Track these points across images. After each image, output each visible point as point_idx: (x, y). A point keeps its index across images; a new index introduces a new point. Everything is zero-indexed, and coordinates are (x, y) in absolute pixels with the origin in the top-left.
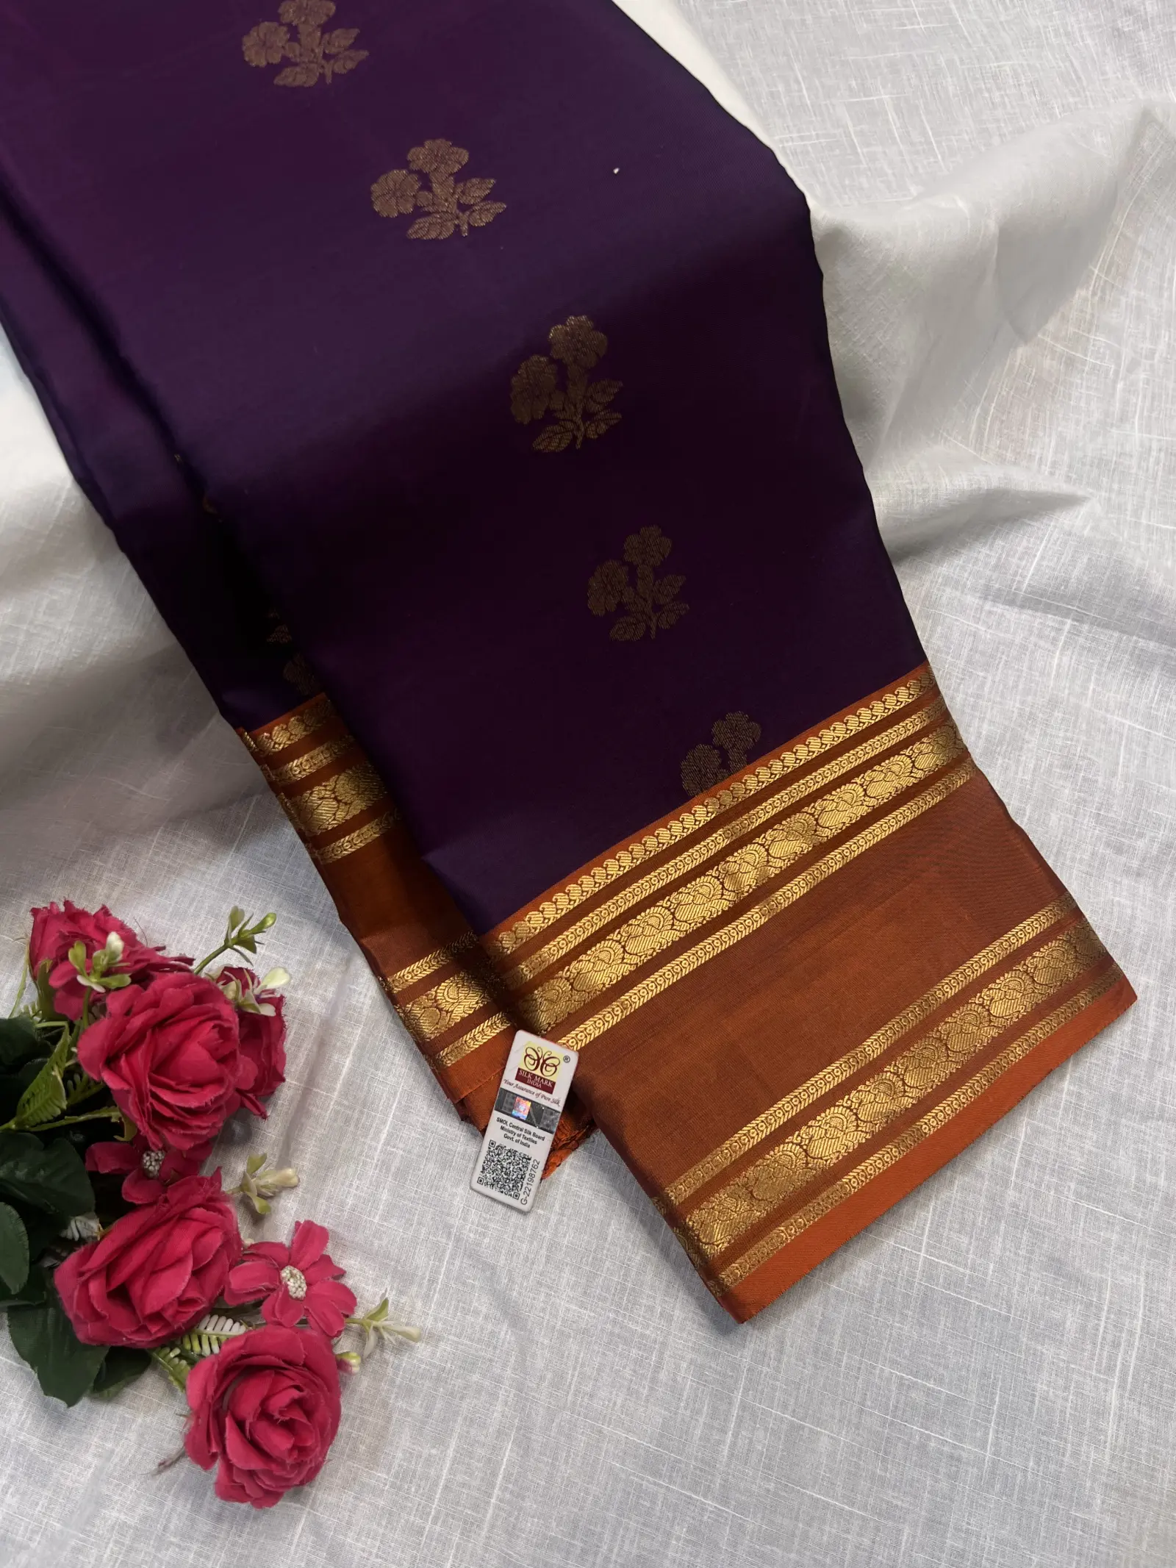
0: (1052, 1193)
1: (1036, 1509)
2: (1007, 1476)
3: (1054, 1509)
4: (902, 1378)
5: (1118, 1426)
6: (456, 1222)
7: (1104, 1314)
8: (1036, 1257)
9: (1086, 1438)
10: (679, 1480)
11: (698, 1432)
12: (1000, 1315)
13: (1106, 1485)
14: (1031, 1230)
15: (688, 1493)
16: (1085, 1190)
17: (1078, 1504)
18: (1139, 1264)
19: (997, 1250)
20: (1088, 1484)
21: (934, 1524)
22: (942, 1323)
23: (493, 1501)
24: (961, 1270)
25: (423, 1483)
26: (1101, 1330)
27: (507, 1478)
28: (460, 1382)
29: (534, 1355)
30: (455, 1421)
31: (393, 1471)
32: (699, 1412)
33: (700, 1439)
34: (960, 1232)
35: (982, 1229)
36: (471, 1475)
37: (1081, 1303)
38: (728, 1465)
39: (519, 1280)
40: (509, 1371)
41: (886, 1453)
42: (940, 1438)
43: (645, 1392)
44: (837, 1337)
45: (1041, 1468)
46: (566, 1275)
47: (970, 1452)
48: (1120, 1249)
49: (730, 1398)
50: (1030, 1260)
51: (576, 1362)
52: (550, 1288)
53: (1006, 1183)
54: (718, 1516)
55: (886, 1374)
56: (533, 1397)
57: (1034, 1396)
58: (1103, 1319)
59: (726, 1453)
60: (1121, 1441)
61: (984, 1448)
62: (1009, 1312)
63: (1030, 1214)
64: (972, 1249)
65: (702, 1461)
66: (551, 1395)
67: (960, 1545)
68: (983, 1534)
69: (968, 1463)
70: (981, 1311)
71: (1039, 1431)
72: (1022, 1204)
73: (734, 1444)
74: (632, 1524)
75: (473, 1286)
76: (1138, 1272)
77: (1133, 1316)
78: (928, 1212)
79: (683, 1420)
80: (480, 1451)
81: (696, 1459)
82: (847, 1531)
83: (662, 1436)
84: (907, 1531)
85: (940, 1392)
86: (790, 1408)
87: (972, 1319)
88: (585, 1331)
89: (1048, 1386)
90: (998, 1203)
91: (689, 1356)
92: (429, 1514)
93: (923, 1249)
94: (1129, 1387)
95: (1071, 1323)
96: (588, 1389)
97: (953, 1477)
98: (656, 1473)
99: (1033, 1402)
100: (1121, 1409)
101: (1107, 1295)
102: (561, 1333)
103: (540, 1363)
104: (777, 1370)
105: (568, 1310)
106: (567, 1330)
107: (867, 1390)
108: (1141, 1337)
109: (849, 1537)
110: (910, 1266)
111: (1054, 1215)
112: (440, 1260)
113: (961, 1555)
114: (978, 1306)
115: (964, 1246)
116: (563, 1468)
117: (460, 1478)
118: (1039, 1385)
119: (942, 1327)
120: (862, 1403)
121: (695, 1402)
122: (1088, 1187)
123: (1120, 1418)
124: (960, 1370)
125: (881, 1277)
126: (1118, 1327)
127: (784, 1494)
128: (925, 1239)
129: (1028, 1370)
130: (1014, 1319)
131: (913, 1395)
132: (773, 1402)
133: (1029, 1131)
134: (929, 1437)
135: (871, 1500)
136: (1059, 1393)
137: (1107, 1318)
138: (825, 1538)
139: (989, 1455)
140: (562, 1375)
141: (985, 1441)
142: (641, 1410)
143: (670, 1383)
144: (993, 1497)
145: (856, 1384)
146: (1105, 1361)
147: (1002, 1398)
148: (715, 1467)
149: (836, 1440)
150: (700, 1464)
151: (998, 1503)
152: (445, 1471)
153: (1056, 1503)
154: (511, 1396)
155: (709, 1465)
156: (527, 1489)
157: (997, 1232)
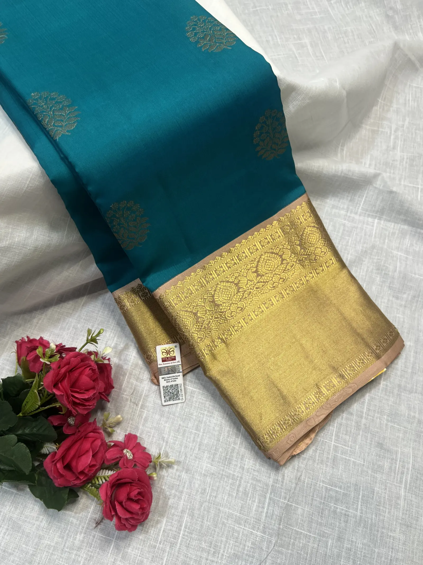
0: (378, 420)
1: (376, 533)
2: (365, 521)
3: (382, 533)
4: (327, 487)
5: (404, 502)
6: (166, 436)
7: (398, 463)
8: (373, 443)
9: (393, 507)
10: (248, 526)
11: (254, 508)
12: (361, 464)
13: (401, 523)
14: (371, 433)
15: (251, 530)
16: (390, 419)
17: (391, 531)
18: (410, 444)
19: (359, 440)
20: (395, 523)
21: (340, 538)
23: (181, 535)
25: (156, 530)
26: (397, 468)
27: (185, 527)
29: (194, 483)
30: (167, 507)
32: (254, 501)
33: (255, 511)
34: (346, 434)
35: (354, 434)
36: (173, 527)
37: (390, 459)
38: (265, 520)
39: (189, 456)
40: (185, 489)
41: (322, 514)
42: (340, 508)
43: (235, 495)
44: (303, 473)
46: (206, 454)
47: (352, 513)
48: (403, 439)
49: (265, 496)
51: (210, 485)
52: (200, 459)
53: (362, 417)
54: (262, 538)
55: (321, 486)
56: (195, 498)
57: (374, 492)
58: (398, 464)
59: (264, 515)
60: (406, 506)
61: (357, 511)
62: (364, 462)
63: (371, 428)
64: (350, 440)
66: (201, 497)
67: (349, 546)
68: (357, 542)
69: (351, 517)
70: (354, 463)
71: (376, 504)
72: (368, 424)
73: (267, 512)
74: (232, 542)
76: (410, 447)
77: (408, 463)
78: (334, 428)
79: (249, 504)
80: (176, 518)
81: (254, 518)
82: (309, 542)
83: (241, 510)
84: (330, 542)
85: (341, 492)
86: (287, 499)
87: (351, 465)
88: (213, 474)
89: (379, 489)
90: (359, 424)
91: (250, 481)
92: (158, 541)
93: (333, 441)
94: (408, 488)
95: (387, 465)
96: (215, 495)
97: (346, 522)
98: (240, 524)
99: (373, 494)
100: (405, 496)
101: (399, 456)
102: (205, 475)
104: (282, 485)
105: (207, 467)
106: (206, 474)
107: (315, 492)
108: (411, 471)
109: (310, 544)
110: (329, 447)
111: (379, 428)
112: (160, 450)
113: (350, 549)
114: (353, 461)
115: (347, 440)
116: (205, 522)
117: (169, 527)
118: (376, 489)
119: (340, 469)
120: (313, 496)
121: (253, 498)
122: (391, 418)
123: (405, 499)
124: (348, 483)
125: (318, 451)
126: (404, 467)
127: (285, 529)
128: (333, 437)
129: (372, 483)
130: (366, 465)
131: (331, 493)
132: (281, 497)
133: (369, 398)
134: (337, 508)
135: (317, 531)
136: (384, 491)
137: (399, 464)
138: (301, 545)
139: (359, 514)
140: (205, 490)
141: (357, 509)
142: (233, 501)
143: (244, 491)
144: (361, 529)
145: (310, 490)
146: (399, 479)
147: (363, 493)
148: (260, 521)
149: (303, 509)
150: (255, 520)
151: (362, 531)
152: (163, 525)
153: (383, 530)
154: (186, 498)
155: (258, 520)
156: (194, 531)
157: (359, 434)
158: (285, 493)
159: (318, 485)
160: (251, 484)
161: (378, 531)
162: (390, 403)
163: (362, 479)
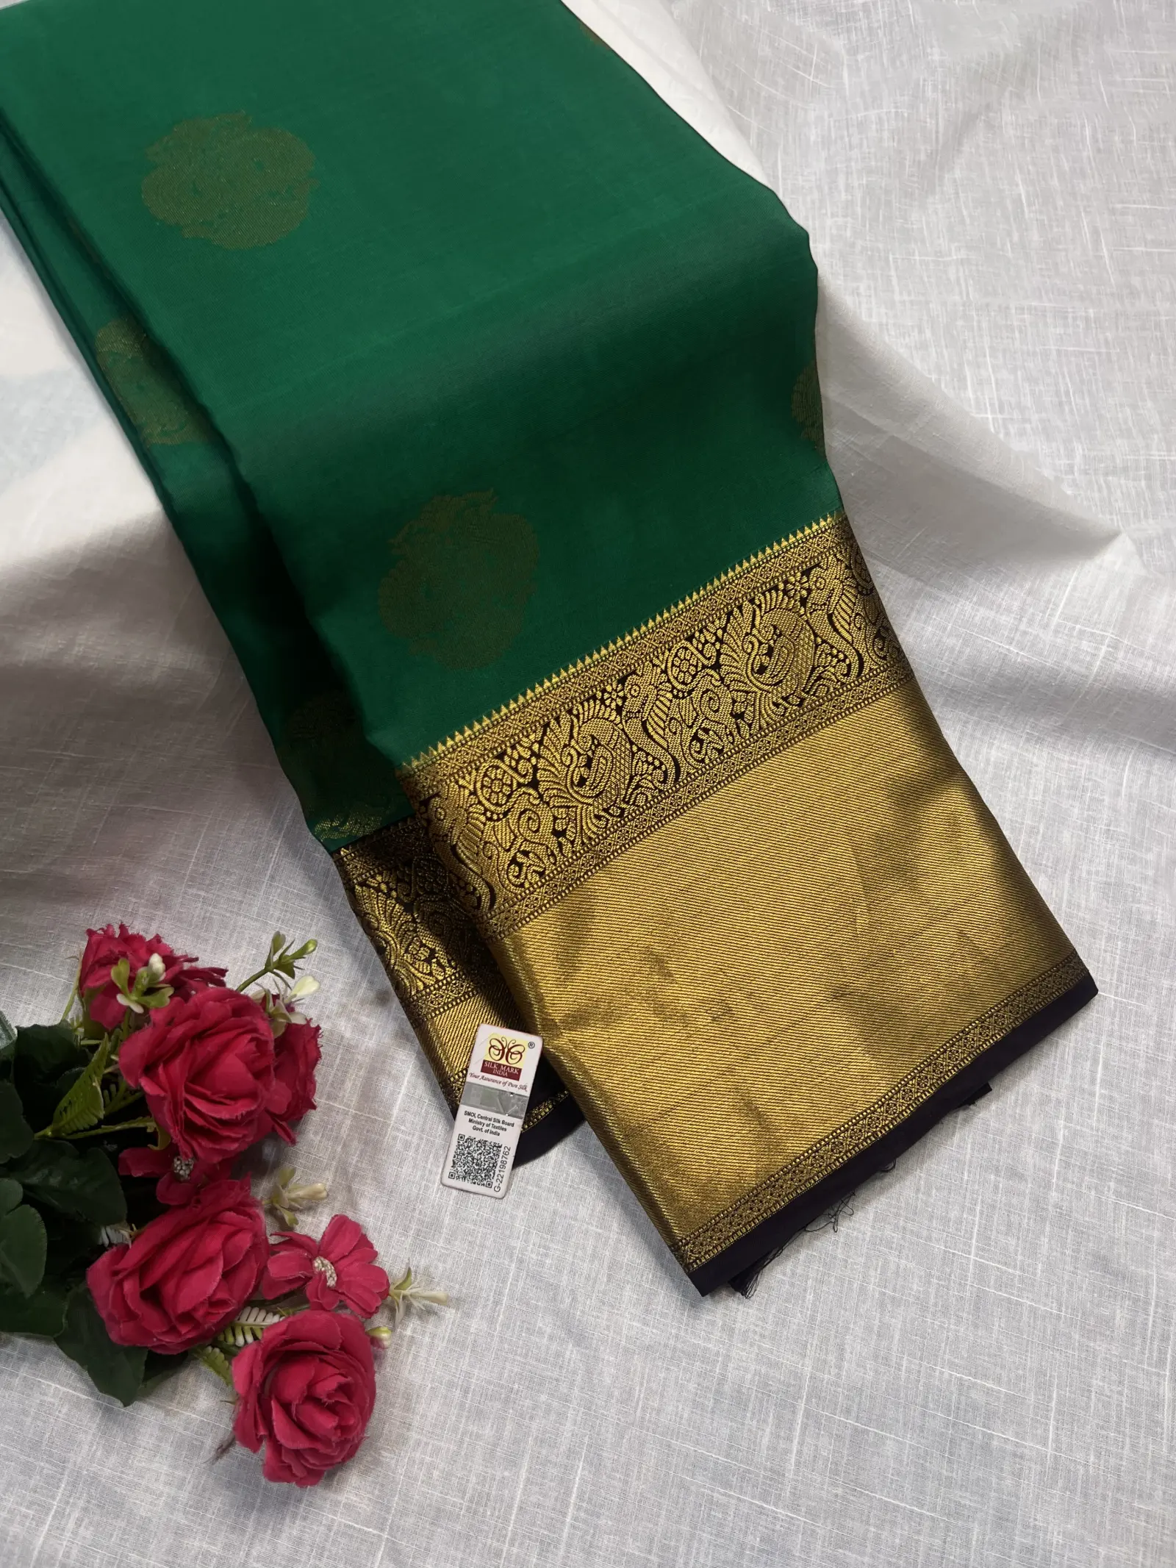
0: (1093, 1193)
1: (1099, 1502)
2: (1069, 1471)
3: (1117, 1502)
4: (961, 1379)
6: (518, 1244)
7: (1152, 1309)
8: (1082, 1255)
9: (1143, 1431)
10: (749, 1490)
11: (765, 1441)
12: (1051, 1314)
13: (1166, 1476)
14: (1076, 1230)
15: (759, 1503)
16: (1124, 1190)
17: (1140, 1496)
19: (1044, 1249)
20: (1149, 1476)
21: (1002, 1520)
22: (997, 1324)
23: (568, 1520)
24: (1010, 1270)
25: (498, 1506)
26: (1150, 1324)
27: (580, 1497)
28: (528, 1403)
29: (601, 1374)
30: (527, 1443)
31: (468, 1496)
32: (765, 1421)
33: (768, 1448)
34: (1006, 1234)
35: (1028, 1231)
36: (545, 1496)
37: (1129, 1299)
38: (797, 1472)
40: (576, 1391)
41: (951, 1454)
42: (1001, 1437)
43: (711, 1404)
44: (896, 1341)
45: (1102, 1462)
46: (628, 1292)
47: (1031, 1449)
48: (1161, 1244)
49: (794, 1406)
50: (1077, 1259)
51: (643, 1378)
52: (613, 1307)
53: (1048, 1186)
54: (789, 1523)
55: (946, 1376)
56: (603, 1414)
57: (1090, 1391)
58: (1152, 1313)
59: (793, 1461)
61: (1045, 1445)
62: (1060, 1310)
63: (1074, 1214)
64: (1020, 1250)
65: (771, 1470)
66: (619, 1412)
67: (1028, 1541)
68: (1050, 1528)
69: (1030, 1460)
70: (1033, 1311)
71: (1097, 1425)
72: (1065, 1204)
73: (800, 1452)
74: (706, 1536)
75: (537, 1307)
78: (975, 1216)
79: (750, 1430)
80: (553, 1471)
81: (765, 1469)
82: (919, 1533)
83: (729, 1447)
84: (976, 1529)
85: (999, 1392)
86: (854, 1414)
87: (1025, 1318)
88: (649, 1347)
89: (1104, 1381)
90: (1042, 1205)
91: (753, 1368)
92: (505, 1536)
93: (973, 1250)
95: (1121, 1317)
96: (656, 1405)
97: (1018, 1475)
98: (727, 1485)
99: (1089, 1398)
101: (1154, 1290)
102: (626, 1350)
103: (608, 1381)
104: (838, 1376)
105: (631, 1327)
106: (631, 1347)
107: (928, 1393)
109: (921, 1538)
110: (962, 1269)
111: (1096, 1215)
112: (504, 1282)
113: (1030, 1550)
114: (1030, 1306)
115: (1012, 1249)
116: (635, 1483)
117: (533, 1499)
118: (1094, 1382)
119: (996, 1328)
120: (925, 1406)
121: (760, 1411)
122: (1126, 1186)
124: (1017, 1369)
125: (934, 1281)
126: (1166, 1320)
127: (852, 1498)
128: (974, 1241)
129: (1083, 1366)
130: (1065, 1317)
131: (973, 1395)
132: (836, 1409)
133: (1066, 1133)
134: (991, 1436)
135: (939, 1501)
136: (1116, 1389)
137: (1156, 1313)
138: (897, 1541)
139: (1050, 1451)
140: (630, 1393)
141: (1046, 1438)
142: (708, 1421)
143: (735, 1394)
144: (1057, 1492)
145: (917, 1388)
146: (1155, 1354)
147: (1059, 1395)
148: (784, 1475)
149: (901, 1443)
150: (769, 1474)
151: (1062, 1498)
152: (519, 1492)
153: (1119, 1496)
154: (580, 1414)
155: (778, 1474)
156: (602, 1506)
157: (1043, 1232)
158: (848, 1397)
159: (937, 1374)
160: (754, 1375)
161: (1104, 1498)
162: (1124, 1148)
163: (1057, 1355)
